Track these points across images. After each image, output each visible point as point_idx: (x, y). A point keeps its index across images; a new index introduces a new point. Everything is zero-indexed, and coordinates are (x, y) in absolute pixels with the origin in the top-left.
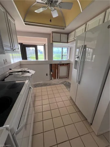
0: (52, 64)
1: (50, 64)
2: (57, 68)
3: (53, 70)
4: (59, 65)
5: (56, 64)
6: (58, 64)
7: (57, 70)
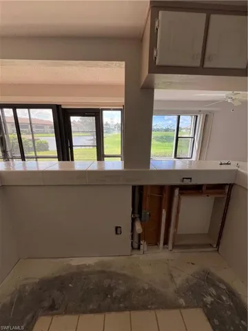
0: (141, 188)
1: (134, 187)
2: (165, 203)
3: (145, 212)
4: (177, 191)
5: (161, 188)
6: (173, 188)
7: (164, 212)
